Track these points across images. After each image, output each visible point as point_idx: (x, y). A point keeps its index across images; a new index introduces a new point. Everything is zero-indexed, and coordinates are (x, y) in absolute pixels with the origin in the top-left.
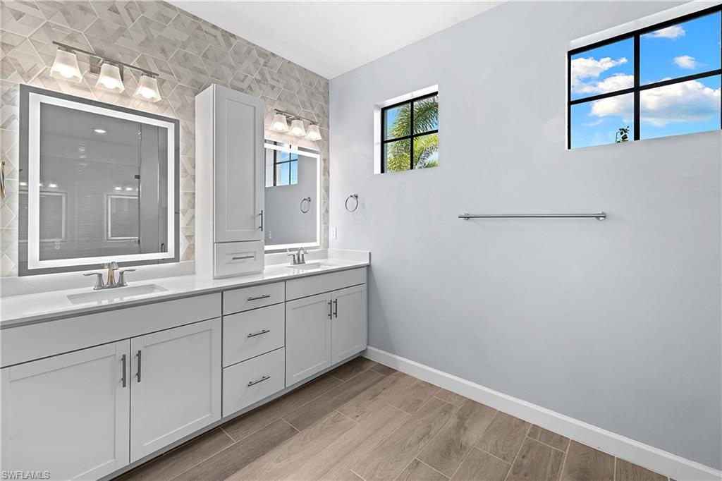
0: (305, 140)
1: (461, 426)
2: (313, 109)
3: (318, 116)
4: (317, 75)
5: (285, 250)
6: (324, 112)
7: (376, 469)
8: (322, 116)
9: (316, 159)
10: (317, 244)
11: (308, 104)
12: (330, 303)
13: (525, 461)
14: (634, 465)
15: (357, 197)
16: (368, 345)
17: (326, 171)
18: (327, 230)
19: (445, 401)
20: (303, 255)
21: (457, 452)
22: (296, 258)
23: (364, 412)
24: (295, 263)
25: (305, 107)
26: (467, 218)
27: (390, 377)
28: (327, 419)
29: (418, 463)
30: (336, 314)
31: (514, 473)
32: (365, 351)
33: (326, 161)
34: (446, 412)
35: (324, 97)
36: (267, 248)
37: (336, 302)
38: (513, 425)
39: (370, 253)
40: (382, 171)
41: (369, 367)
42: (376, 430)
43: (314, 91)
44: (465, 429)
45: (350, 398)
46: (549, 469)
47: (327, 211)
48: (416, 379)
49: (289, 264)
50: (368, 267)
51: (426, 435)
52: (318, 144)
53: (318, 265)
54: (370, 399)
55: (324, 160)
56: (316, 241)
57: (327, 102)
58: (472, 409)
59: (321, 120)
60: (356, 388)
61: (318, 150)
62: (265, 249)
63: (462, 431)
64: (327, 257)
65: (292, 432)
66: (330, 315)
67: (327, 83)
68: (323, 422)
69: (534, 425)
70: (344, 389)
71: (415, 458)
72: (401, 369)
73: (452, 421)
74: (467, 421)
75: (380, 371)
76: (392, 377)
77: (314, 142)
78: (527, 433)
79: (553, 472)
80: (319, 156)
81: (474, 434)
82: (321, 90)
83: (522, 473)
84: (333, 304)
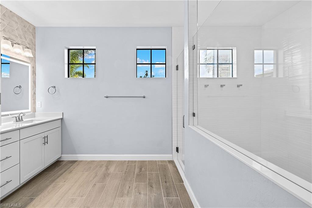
0: (21, 55)
1: (107, 168)
2: (26, 40)
3: (29, 44)
4: (29, 23)
5: (8, 115)
6: (33, 42)
7: (80, 193)
8: (32, 44)
9: (29, 66)
10: (30, 110)
11: (23, 37)
12: (45, 138)
13: (127, 170)
14: (151, 161)
15: (55, 87)
16: (62, 154)
17: (34, 73)
18: (34, 103)
19: (100, 164)
20: (22, 117)
21: (107, 176)
22: (17, 118)
23: (67, 179)
24: (17, 121)
25: (21, 38)
26: (107, 97)
27: (75, 163)
28: (50, 187)
29: (95, 185)
30: (47, 142)
31: (125, 174)
32: (60, 158)
33: (34, 68)
34: (101, 167)
35: (33, 35)
36: (3, 113)
37: (47, 137)
38: (122, 163)
39: (63, 113)
40: (69, 77)
41: (64, 163)
42: (76, 182)
43: (26, 30)
44: (109, 169)
45: (58, 177)
46: (133, 169)
47: (35, 93)
48: (87, 161)
49: (13, 122)
50: (62, 119)
51: (96, 176)
52: (29, 59)
53: (32, 121)
54: (69, 173)
55: (33, 67)
56: (29, 109)
57: (34, 37)
58: (110, 163)
59: (31, 46)
60: (60, 172)
61: (29, 62)
62: (2, 114)
63: (108, 170)
64: (35, 117)
65: (32, 200)
66: (45, 143)
67: (34, 28)
68: (48, 189)
69: (128, 161)
70: (54, 175)
71: (94, 183)
72: (80, 159)
73: (104, 169)
74: (109, 167)
75: (70, 163)
76: (76, 163)
77: (26, 57)
78: (127, 163)
79: (134, 169)
80: (30, 65)
81: (112, 169)
82: (31, 30)
83: (127, 173)
84: (46, 138)
